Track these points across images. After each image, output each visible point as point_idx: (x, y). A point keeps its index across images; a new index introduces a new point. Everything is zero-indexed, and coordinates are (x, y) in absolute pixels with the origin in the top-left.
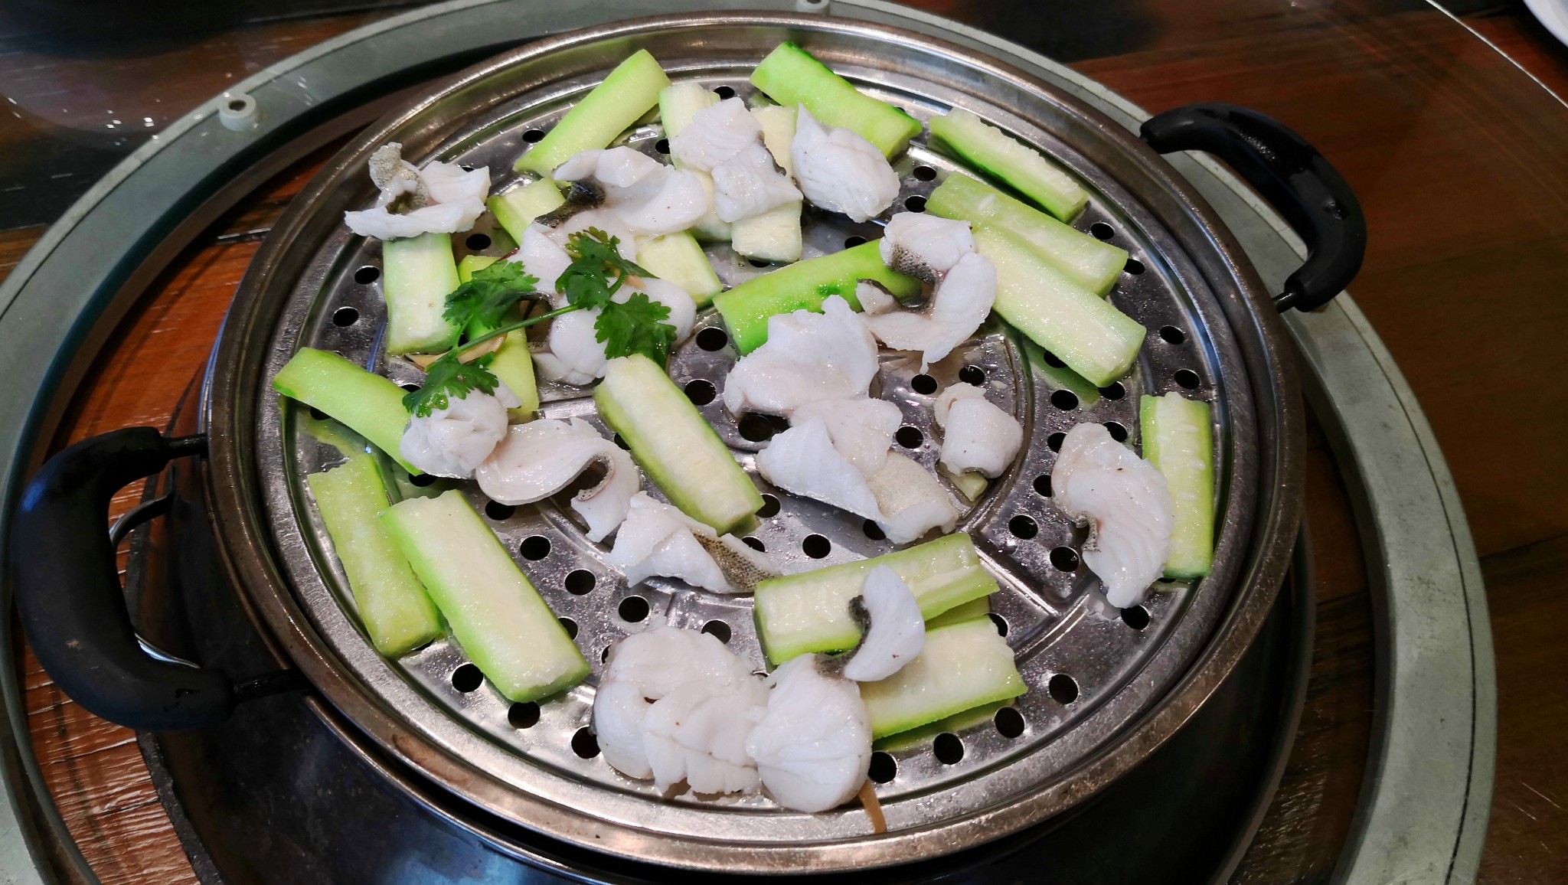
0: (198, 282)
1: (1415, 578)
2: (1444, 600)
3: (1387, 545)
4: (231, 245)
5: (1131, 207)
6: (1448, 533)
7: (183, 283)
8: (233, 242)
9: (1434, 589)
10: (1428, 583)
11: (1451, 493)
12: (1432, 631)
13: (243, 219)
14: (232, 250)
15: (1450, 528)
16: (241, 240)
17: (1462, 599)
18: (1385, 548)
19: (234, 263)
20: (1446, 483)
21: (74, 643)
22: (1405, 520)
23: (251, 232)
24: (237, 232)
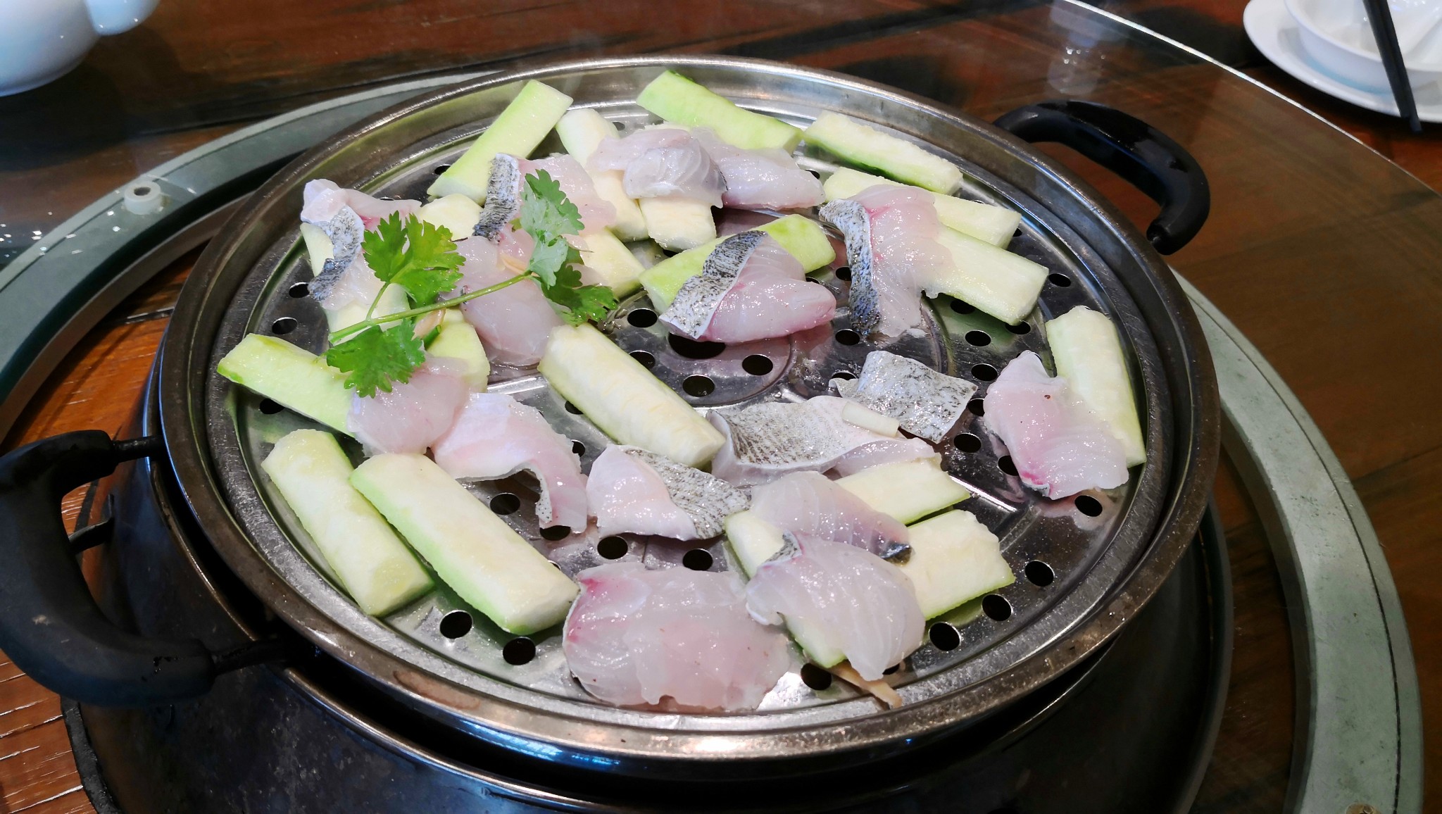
0: (111, 357)
1: (1298, 497)
2: (1329, 513)
3: (1267, 472)
4: (141, 323)
5: (998, 184)
6: (1317, 457)
7: (95, 359)
8: (141, 320)
9: (1317, 505)
10: (1311, 500)
11: (1309, 424)
12: (1326, 540)
13: (151, 299)
14: (142, 327)
15: (1318, 454)
16: (151, 317)
17: (1344, 510)
18: (1266, 475)
19: (146, 338)
20: (1304, 417)
21: (41, 619)
22: (1276, 450)
23: (159, 311)
24: (145, 312)
